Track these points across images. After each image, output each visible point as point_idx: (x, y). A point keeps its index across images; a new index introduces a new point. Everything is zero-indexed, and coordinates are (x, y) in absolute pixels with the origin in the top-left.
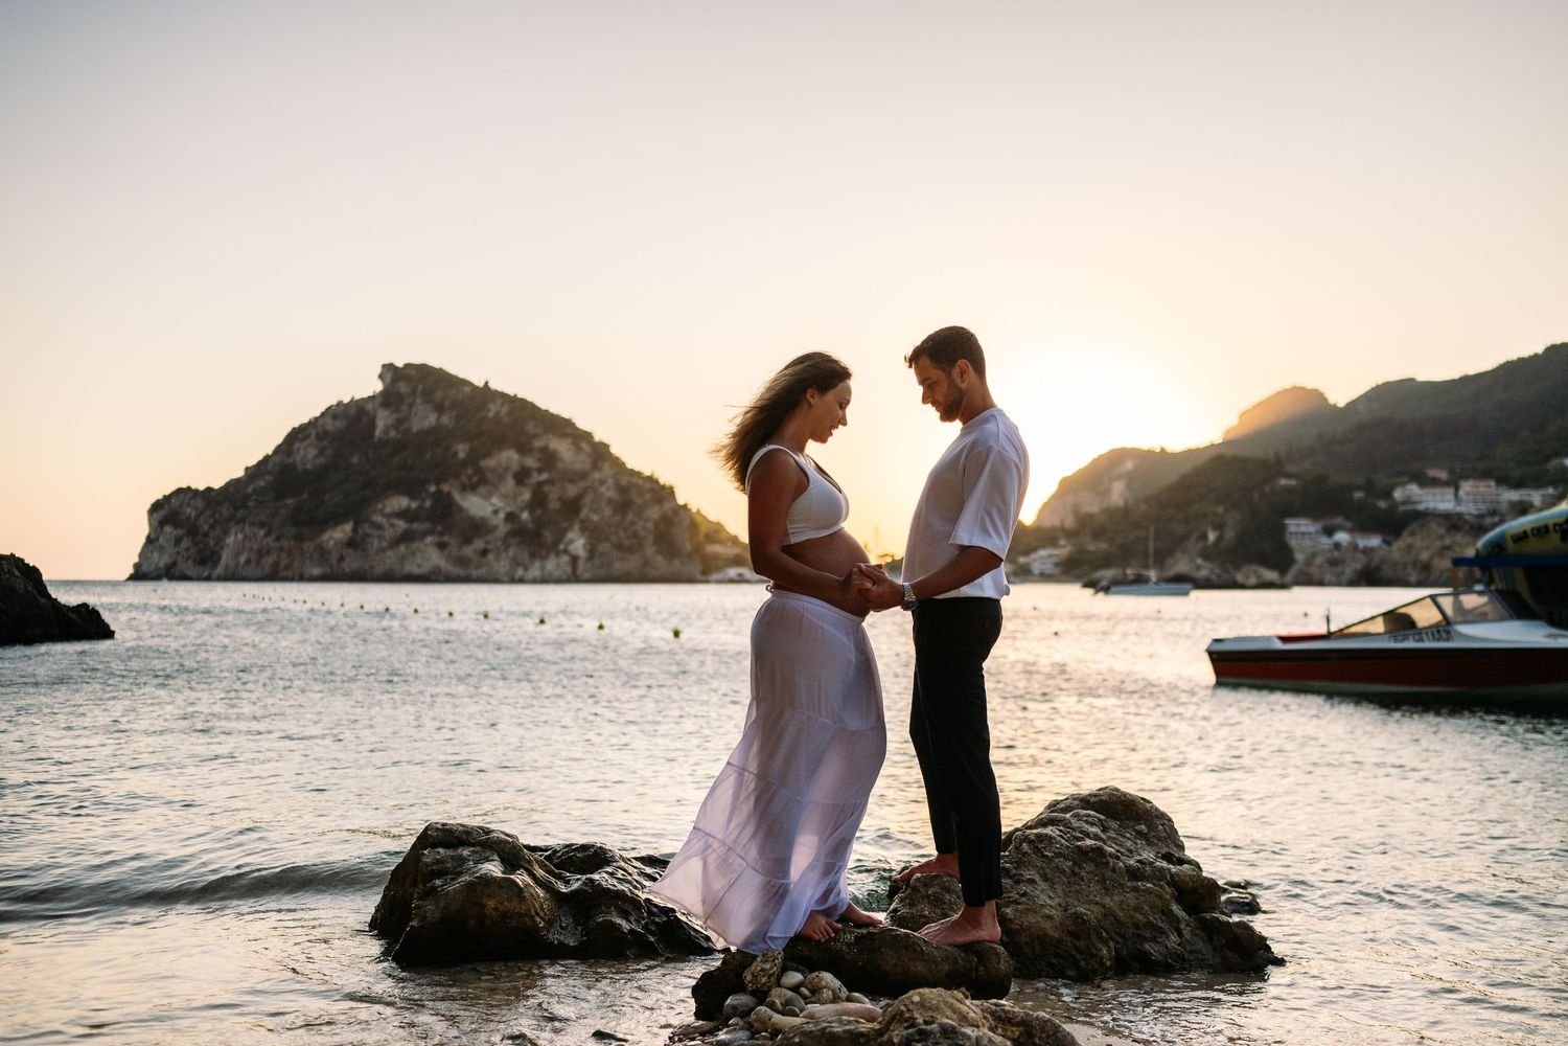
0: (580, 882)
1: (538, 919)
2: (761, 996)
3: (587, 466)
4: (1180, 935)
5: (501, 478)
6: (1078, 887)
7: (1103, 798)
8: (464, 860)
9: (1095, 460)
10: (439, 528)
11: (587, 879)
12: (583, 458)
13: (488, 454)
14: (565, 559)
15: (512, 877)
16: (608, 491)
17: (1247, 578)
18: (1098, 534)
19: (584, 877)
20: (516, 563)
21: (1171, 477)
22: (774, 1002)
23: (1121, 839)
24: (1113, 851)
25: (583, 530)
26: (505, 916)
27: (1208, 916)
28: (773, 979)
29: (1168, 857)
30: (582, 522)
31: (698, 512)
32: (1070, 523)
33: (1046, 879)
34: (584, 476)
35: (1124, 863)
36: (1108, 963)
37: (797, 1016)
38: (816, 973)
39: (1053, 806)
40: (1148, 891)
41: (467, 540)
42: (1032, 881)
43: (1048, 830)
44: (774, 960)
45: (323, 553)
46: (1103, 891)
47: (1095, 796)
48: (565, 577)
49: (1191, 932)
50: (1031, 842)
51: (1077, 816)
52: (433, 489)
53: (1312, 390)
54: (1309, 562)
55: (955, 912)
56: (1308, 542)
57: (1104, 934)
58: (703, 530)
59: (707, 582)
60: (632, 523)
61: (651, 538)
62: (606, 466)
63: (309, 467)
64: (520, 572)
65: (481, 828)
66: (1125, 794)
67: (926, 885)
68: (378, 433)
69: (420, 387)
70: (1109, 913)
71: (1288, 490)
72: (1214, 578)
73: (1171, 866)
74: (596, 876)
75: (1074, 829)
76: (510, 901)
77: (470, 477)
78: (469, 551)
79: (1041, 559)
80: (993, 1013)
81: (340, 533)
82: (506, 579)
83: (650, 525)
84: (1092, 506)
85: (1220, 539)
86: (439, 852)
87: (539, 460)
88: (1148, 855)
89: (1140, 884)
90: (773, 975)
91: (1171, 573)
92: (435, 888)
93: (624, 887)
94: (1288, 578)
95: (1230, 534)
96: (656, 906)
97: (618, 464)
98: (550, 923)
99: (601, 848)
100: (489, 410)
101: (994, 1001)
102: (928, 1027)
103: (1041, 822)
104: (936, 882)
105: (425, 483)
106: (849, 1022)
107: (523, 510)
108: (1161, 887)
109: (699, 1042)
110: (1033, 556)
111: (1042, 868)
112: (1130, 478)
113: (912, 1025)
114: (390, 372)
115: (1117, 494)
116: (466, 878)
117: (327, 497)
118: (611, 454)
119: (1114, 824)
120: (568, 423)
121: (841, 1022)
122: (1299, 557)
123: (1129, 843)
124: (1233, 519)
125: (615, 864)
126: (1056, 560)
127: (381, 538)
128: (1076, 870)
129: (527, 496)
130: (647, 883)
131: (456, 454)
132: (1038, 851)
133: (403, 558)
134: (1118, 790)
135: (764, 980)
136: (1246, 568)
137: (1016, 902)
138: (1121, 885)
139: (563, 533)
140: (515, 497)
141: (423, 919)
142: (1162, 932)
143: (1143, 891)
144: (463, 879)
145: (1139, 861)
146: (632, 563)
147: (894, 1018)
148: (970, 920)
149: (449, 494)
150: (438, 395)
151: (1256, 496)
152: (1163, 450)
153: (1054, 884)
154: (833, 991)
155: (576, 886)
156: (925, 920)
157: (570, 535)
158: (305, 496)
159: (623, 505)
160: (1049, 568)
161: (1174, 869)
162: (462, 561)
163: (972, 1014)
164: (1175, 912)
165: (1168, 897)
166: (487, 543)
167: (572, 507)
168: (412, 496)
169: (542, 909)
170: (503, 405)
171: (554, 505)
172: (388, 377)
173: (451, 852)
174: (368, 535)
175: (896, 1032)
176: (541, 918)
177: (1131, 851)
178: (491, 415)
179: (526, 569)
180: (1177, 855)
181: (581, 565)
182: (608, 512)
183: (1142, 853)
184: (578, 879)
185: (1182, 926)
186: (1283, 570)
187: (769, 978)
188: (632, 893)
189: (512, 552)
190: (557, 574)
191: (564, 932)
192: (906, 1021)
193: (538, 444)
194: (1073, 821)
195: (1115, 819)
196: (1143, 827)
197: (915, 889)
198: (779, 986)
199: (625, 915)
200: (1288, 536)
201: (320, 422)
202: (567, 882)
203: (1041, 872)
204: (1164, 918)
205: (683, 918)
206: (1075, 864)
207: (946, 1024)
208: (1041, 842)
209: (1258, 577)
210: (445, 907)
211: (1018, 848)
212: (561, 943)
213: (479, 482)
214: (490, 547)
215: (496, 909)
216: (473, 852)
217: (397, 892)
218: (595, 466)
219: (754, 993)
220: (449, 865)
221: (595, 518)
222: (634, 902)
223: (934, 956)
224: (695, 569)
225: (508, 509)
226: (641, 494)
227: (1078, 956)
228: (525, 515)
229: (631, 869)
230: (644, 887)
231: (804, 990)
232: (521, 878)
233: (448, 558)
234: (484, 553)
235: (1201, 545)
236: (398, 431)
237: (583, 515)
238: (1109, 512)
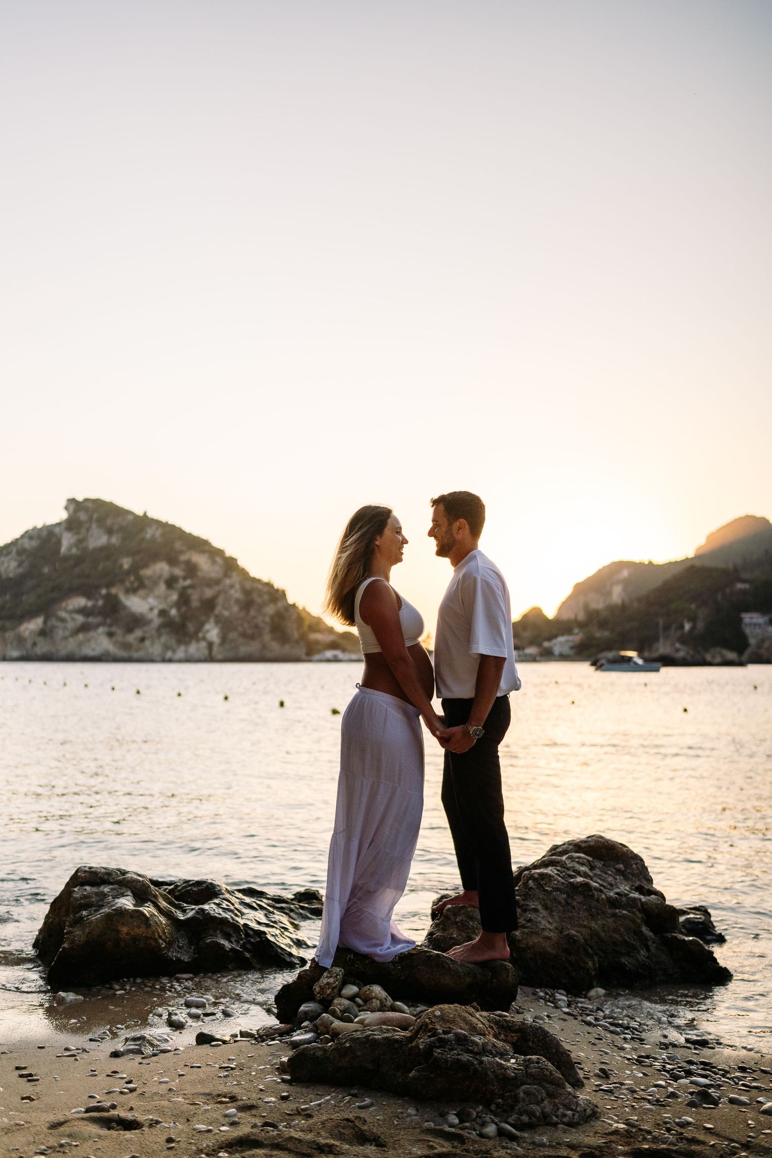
0: (194, 912)
1: (161, 941)
2: (326, 1004)
3: (220, 575)
4: (648, 950)
5: (155, 583)
6: (571, 914)
7: (592, 844)
8: (105, 895)
9: (600, 570)
10: (108, 621)
11: (199, 909)
12: (217, 568)
13: (146, 566)
14: (203, 644)
15: (141, 909)
16: (236, 594)
17: (713, 657)
18: (603, 624)
19: (197, 907)
20: (166, 647)
21: (656, 582)
22: (335, 1010)
23: (605, 875)
24: (598, 885)
25: (217, 622)
26: (134, 939)
27: (669, 935)
28: (336, 990)
29: (640, 889)
30: (217, 616)
31: (304, 609)
32: (581, 616)
33: (546, 907)
34: (218, 582)
35: (606, 895)
36: (593, 973)
37: (352, 1021)
38: (368, 987)
39: (554, 850)
40: (624, 916)
41: (130, 630)
42: (536, 910)
43: (549, 870)
44: (336, 977)
45: (20, 640)
46: (590, 917)
47: (585, 842)
48: (203, 658)
49: (657, 948)
50: (535, 879)
51: (571, 858)
52: (104, 591)
53: (760, 518)
54: (759, 646)
55: (477, 935)
56: (758, 631)
57: (590, 950)
58: (307, 622)
59: (310, 661)
60: (254, 617)
61: (267, 629)
62: (234, 574)
63: (11, 575)
64: (169, 654)
65: (119, 870)
66: (607, 841)
67: (455, 915)
68: (63, 549)
69: (95, 516)
70: (594, 934)
71: (744, 592)
72: (689, 658)
73: (642, 897)
74: (206, 907)
75: (568, 869)
76: (139, 927)
77: (132, 583)
78: (131, 638)
79: (560, 644)
80: (497, 1023)
81: (33, 625)
82: (158, 659)
83: (267, 619)
84: (598, 604)
85: (693, 628)
86: (86, 889)
87: (184, 570)
88: (624, 888)
89: (617, 911)
90: (335, 987)
91: (655, 655)
92: (82, 918)
93: (227, 915)
94: (745, 657)
95: (700, 625)
96: (252, 929)
97: (243, 573)
98: (170, 944)
99: (211, 884)
100: (146, 533)
101: (498, 1012)
102: (446, 1036)
103: (543, 863)
104: (462, 912)
105: (98, 587)
106: (388, 1030)
107: (171, 607)
108: (634, 913)
109: (278, 1042)
110: (554, 641)
111: (543, 900)
112: (626, 583)
113: (434, 1035)
114: (74, 505)
115: (617, 595)
116: (106, 910)
117: (24, 598)
118: (238, 566)
119: (599, 864)
120: (206, 543)
121: (381, 1030)
122: (752, 641)
123: (610, 879)
124: (703, 613)
125: (221, 896)
126: (571, 644)
127: (65, 629)
128: (570, 901)
129: (174, 597)
130: (245, 911)
131: (121, 566)
132: (540, 886)
133: (80, 644)
134: (602, 837)
135: (328, 992)
136: (712, 650)
137: (524, 927)
138: (603, 912)
139: (202, 624)
140: (166, 598)
141: (73, 942)
142: (634, 948)
143: (620, 916)
144: (103, 911)
145: (617, 893)
146: (253, 647)
147: (420, 1028)
148: (486, 944)
149: (116, 597)
150: (109, 522)
151: (719, 597)
152: (650, 563)
153: (552, 911)
154: (381, 1000)
155: (190, 914)
156: (453, 941)
157: (207, 627)
158: (8, 597)
159: (247, 604)
160: (566, 650)
161: (643, 899)
162: (126, 646)
163: (481, 1026)
164: (644, 932)
165: (639, 921)
166: (145, 632)
167: (209, 606)
168: (88, 596)
169: (164, 933)
170: (157, 529)
171: (195, 603)
172: (72, 508)
173: (95, 889)
174: (54, 627)
175: (422, 1040)
176: (163, 940)
177: (611, 885)
178: (148, 536)
179: (174, 651)
180: (646, 887)
181: (215, 649)
182: (236, 609)
183: (620, 886)
184: (192, 909)
185: (650, 943)
186: (740, 652)
187: (333, 990)
188: (233, 919)
189: (164, 639)
190: (197, 655)
191: (180, 951)
192: (430, 1031)
193: (183, 558)
194: (567, 862)
195: (601, 860)
196: (621, 866)
197: (447, 917)
198: (340, 996)
199: (228, 937)
200: (743, 626)
201: (20, 542)
202: (184, 911)
203: (543, 902)
204: (635, 937)
205: (272, 939)
206: (568, 896)
207: (459, 1033)
208: (543, 879)
209: (722, 656)
210: (89, 933)
211: (526, 884)
212: (179, 960)
213: (139, 586)
214: (147, 635)
215: (128, 934)
216: (112, 889)
217: (54, 919)
218: (226, 575)
219: (321, 1002)
220: (94, 899)
221: (226, 613)
222: (235, 926)
223: (459, 972)
224: (301, 651)
225: (161, 607)
226: (260, 596)
227: (570, 968)
228: (173, 612)
229: (233, 900)
230: (242, 914)
231: (358, 1000)
232: (148, 909)
233: (115, 643)
234: (142, 640)
235: (679, 633)
236: (78, 549)
237: (217, 611)
238: (611, 608)
